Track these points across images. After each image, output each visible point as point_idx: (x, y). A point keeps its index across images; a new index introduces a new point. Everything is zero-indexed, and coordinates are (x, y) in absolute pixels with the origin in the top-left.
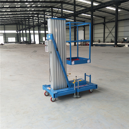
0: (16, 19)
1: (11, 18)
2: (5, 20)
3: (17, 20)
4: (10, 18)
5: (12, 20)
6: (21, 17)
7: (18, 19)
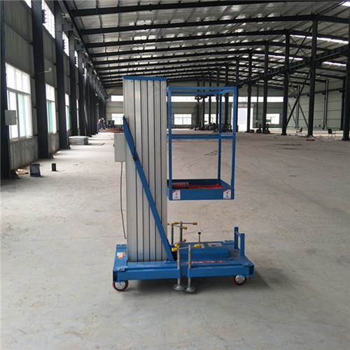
0: (194, 66)
1: (184, 65)
2: (170, 71)
3: (199, 68)
4: (180, 65)
5: (186, 69)
6: (207, 60)
7: (199, 66)
